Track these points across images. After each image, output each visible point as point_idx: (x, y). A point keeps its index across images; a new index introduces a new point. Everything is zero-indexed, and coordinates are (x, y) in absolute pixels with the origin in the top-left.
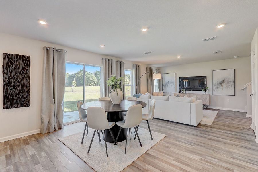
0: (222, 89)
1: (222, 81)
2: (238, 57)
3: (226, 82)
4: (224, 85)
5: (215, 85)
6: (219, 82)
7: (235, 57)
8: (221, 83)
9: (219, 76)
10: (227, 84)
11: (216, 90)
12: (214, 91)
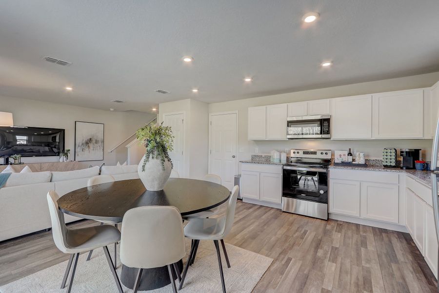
0: (88, 152)
1: (89, 139)
2: (115, 110)
3: (94, 141)
4: (91, 145)
5: (79, 146)
6: (84, 142)
7: (112, 110)
8: (87, 143)
9: (85, 131)
10: (95, 144)
11: (80, 155)
12: (78, 155)
